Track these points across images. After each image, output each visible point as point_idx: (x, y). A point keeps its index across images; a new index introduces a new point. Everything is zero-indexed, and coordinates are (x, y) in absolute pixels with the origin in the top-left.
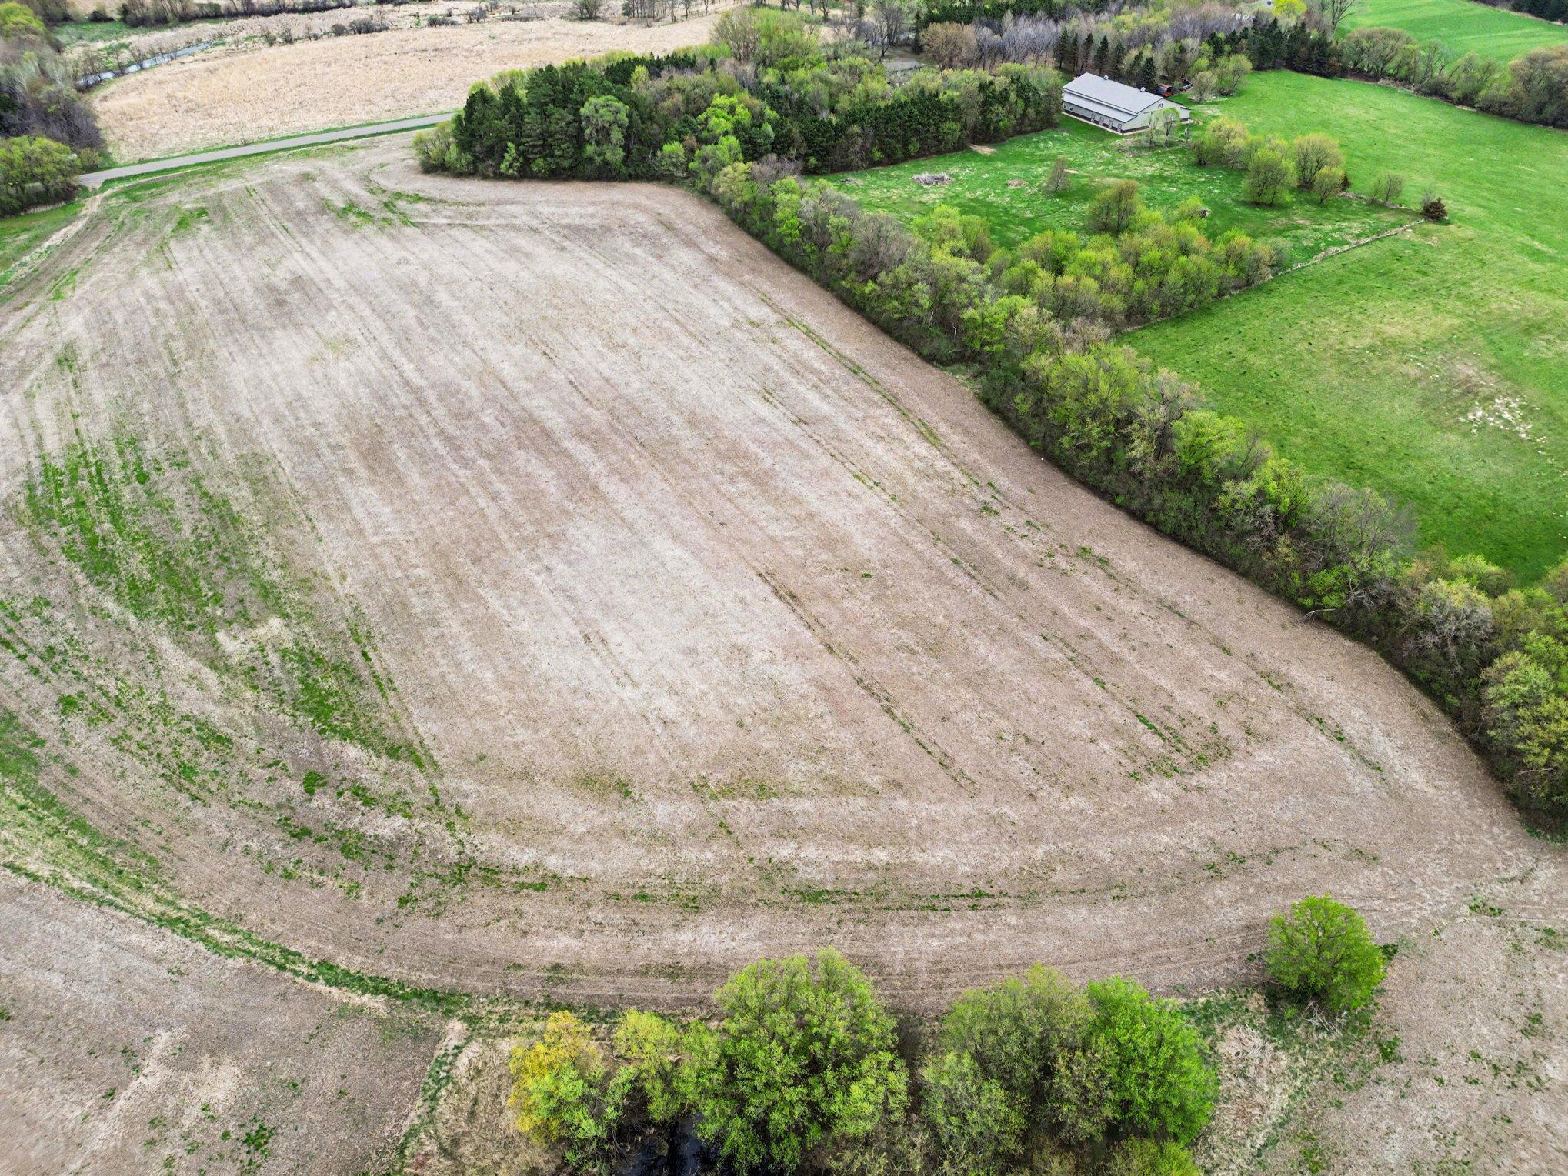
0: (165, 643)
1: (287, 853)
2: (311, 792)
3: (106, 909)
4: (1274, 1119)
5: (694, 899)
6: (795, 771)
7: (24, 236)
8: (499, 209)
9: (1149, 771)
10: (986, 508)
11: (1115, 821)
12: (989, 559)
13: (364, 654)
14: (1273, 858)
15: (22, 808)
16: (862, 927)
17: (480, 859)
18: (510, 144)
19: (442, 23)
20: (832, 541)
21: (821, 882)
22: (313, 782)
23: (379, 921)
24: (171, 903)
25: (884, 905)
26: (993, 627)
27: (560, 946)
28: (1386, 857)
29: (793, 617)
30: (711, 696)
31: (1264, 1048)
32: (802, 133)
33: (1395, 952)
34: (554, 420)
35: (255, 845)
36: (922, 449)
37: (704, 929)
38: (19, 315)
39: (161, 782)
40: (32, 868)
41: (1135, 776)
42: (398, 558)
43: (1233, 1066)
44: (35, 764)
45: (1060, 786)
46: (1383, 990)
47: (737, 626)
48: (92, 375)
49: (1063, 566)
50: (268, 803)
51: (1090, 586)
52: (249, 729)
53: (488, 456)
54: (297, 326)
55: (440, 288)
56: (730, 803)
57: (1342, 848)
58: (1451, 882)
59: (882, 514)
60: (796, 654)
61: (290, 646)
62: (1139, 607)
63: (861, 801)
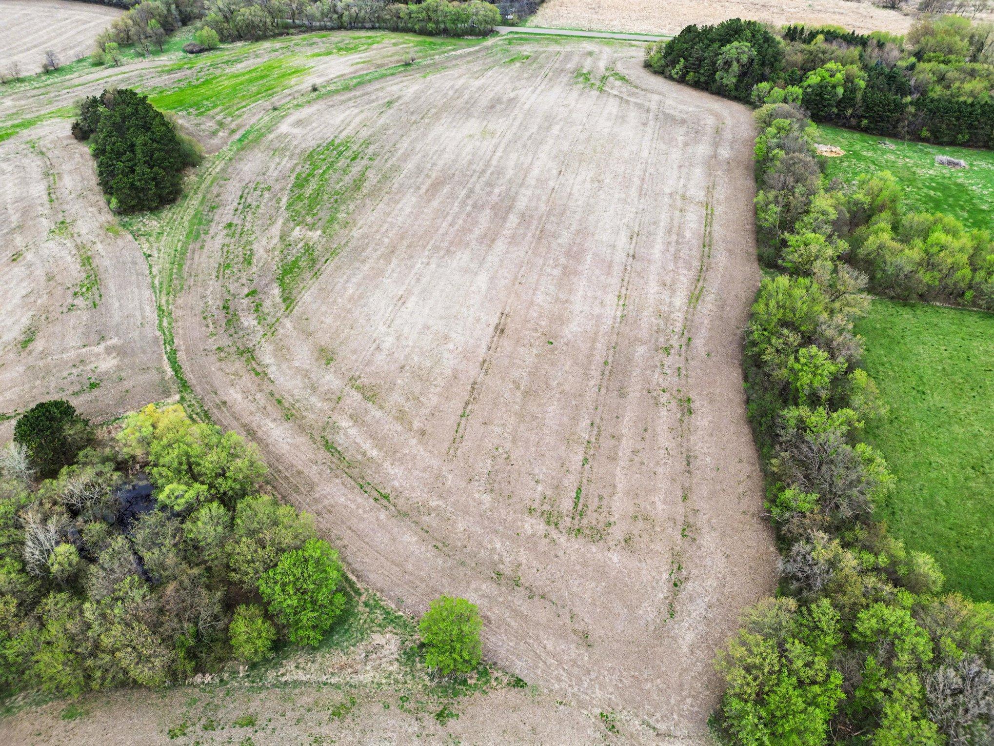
0: (280, 222)
1: (215, 312)
2: (247, 296)
4: (352, 680)
5: (292, 416)
6: (396, 398)
7: (450, 47)
8: (649, 95)
9: (543, 514)
10: (667, 350)
11: (488, 519)
12: (626, 372)
13: (327, 260)
14: (536, 598)
15: (176, 250)
16: (328, 471)
17: (256, 352)
18: (682, 60)
20: (560, 320)
21: (340, 445)
22: (253, 293)
23: (205, 350)
24: (168, 304)
25: (347, 470)
26: (574, 402)
27: (234, 396)
28: (596, 651)
29: (489, 340)
30: (408, 349)
31: (392, 654)
33: (522, 686)
34: (522, 203)
35: (210, 302)
36: (680, 300)
37: (281, 428)
38: (403, 79)
39: (217, 266)
40: (153, 269)
41: (531, 511)
42: (387, 231)
43: (369, 647)
44: (197, 239)
45: (489, 487)
46: (487, 693)
47: (460, 329)
48: (391, 111)
49: (662, 400)
50: (232, 292)
51: (659, 418)
52: (261, 264)
53: (475, 206)
54: (484, 119)
55: (562, 123)
56: (354, 393)
57: (580, 627)
58: (612, 694)
59: (604, 320)
60: (466, 355)
61: (311, 244)
62: (671, 444)
63: (399, 428)
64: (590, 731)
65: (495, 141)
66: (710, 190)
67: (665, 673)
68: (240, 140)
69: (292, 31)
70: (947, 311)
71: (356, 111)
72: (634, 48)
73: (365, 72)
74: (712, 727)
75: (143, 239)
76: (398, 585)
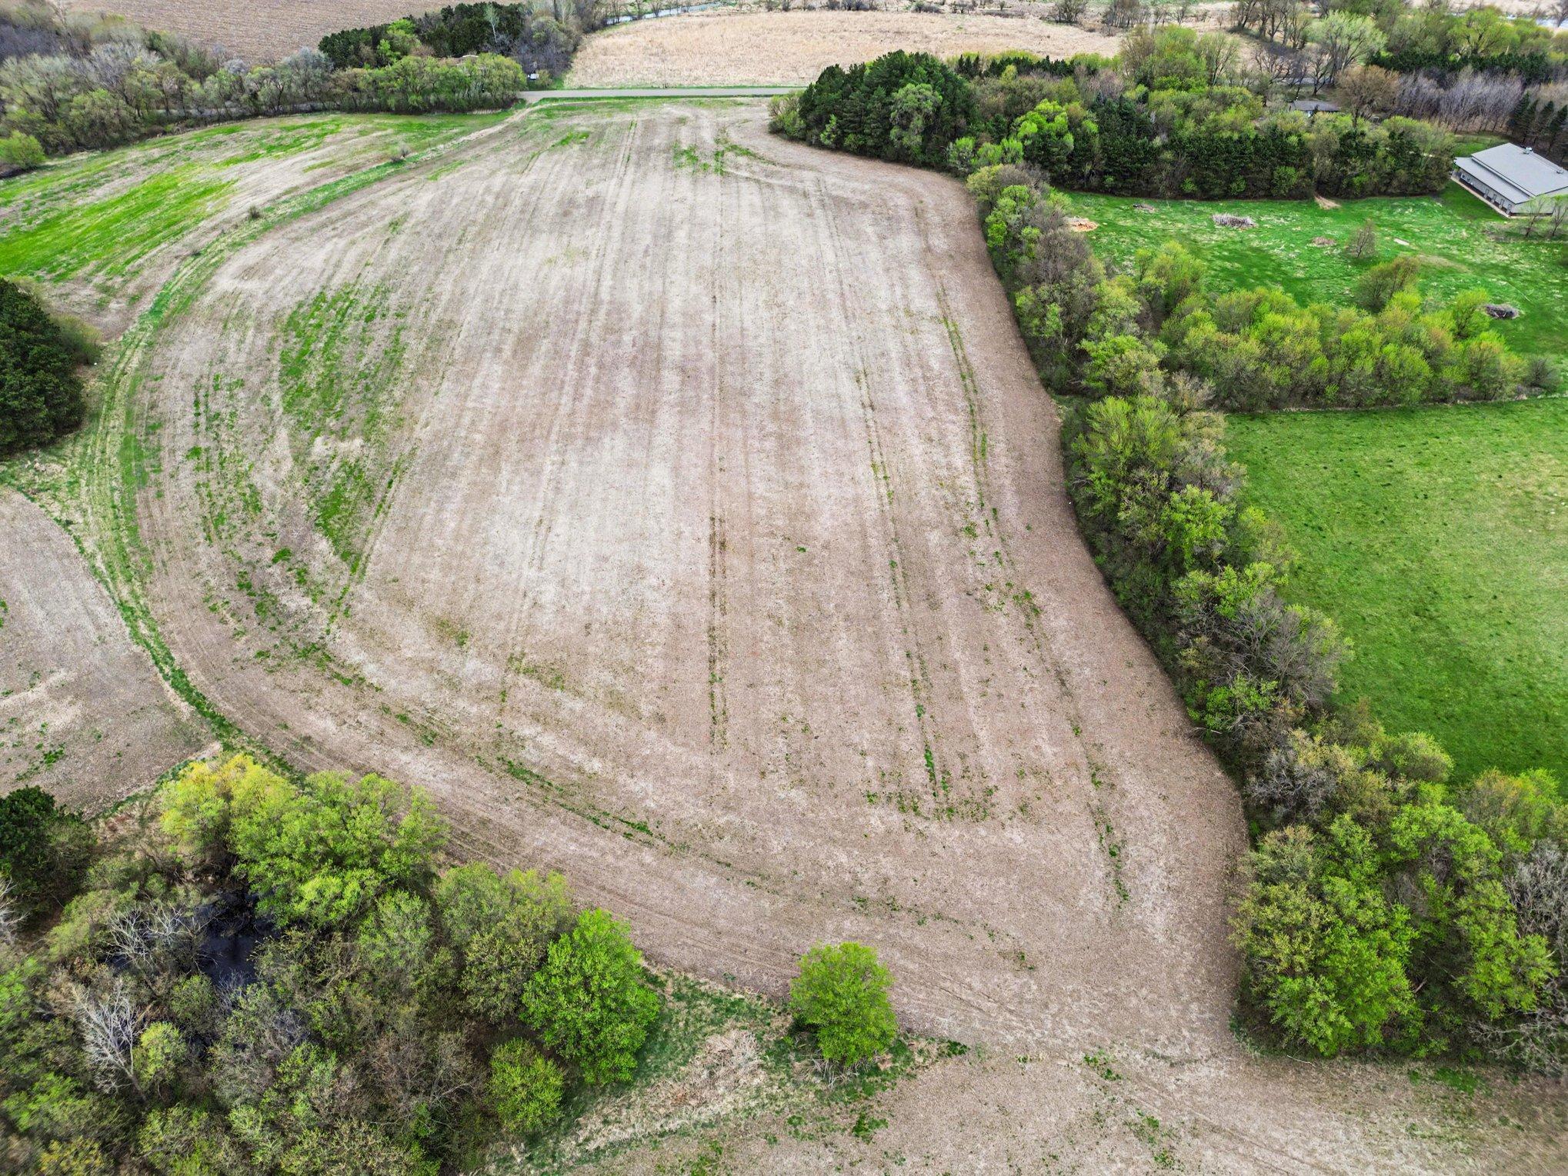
0: (283, 434)
1: (229, 596)
2: (274, 561)
3: (101, 586)
4: (703, 1117)
5: (434, 736)
6: (596, 677)
7: (456, 130)
8: (797, 172)
9: (889, 799)
10: (970, 531)
11: (814, 824)
12: (927, 574)
13: (391, 483)
14: (930, 920)
15: (114, 507)
16: (532, 810)
17: (330, 646)
18: (833, 117)
19: (929, 10)
20: (802, 513)
21: (534, 764)
22: (283, 555)
23: (236, 660)
24: (137, 598)
25: (562, 801)
26: (870, 630)
27: (321, 725)
28: (1044, 972)
29: (708, 561)
30: (586, 597)
31: (750, 1059)
32: (1104, 150)
33: (961, 1053)
34: (674, 351)
35: (213, 583)
36: (960, 459)
37: (422, 759)
38: (399, 185)
39: (200, 520)
40: (85, 545)
41: (871, 797)
42: (473, 422)
43: (709, 1058)
44: (144, 483)
45: (795, 777)
46: (914, 1077)
47: (656, 552)
48: (403, 237)
49: (991, 602)
50: (245, 559)
51: (998, 627)
52: (278, 507)
53: (601, 366)
54: (561, 234)
55: (686, 227)
56: (522, 679)
57: (1007, 945)
58: (1089, 1026)
59: (866, 504)
60: (680, 590)
61: (352, 461)
62: (1029, 661)
63: (622, 720)
64: (1080, 1088)
65: (593, 264)
66: (941, 297)
67: (1146, 979)
68: (154, 312)
69: (170, 127)
70: (1305, 417)
71: (342, 243)
72: (743, 108)
73: (332, 180)
74: (1239, 1033)
75: (45, 497)
76: (714, 955)
